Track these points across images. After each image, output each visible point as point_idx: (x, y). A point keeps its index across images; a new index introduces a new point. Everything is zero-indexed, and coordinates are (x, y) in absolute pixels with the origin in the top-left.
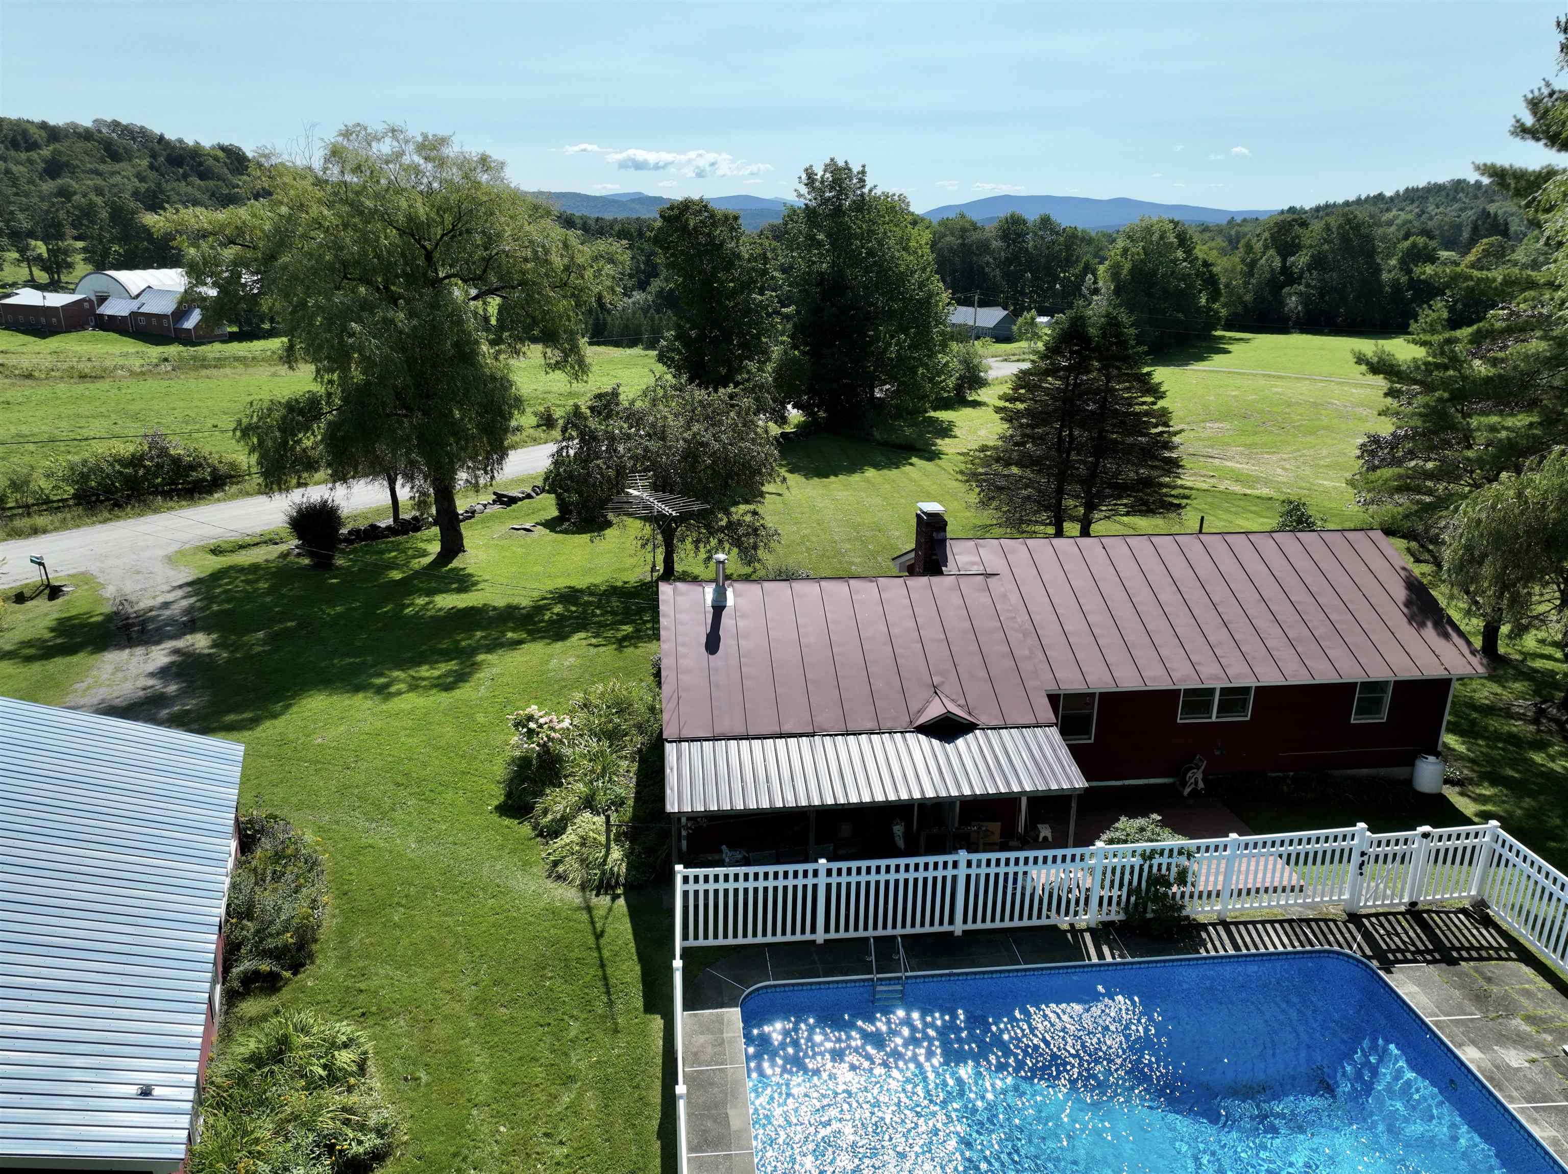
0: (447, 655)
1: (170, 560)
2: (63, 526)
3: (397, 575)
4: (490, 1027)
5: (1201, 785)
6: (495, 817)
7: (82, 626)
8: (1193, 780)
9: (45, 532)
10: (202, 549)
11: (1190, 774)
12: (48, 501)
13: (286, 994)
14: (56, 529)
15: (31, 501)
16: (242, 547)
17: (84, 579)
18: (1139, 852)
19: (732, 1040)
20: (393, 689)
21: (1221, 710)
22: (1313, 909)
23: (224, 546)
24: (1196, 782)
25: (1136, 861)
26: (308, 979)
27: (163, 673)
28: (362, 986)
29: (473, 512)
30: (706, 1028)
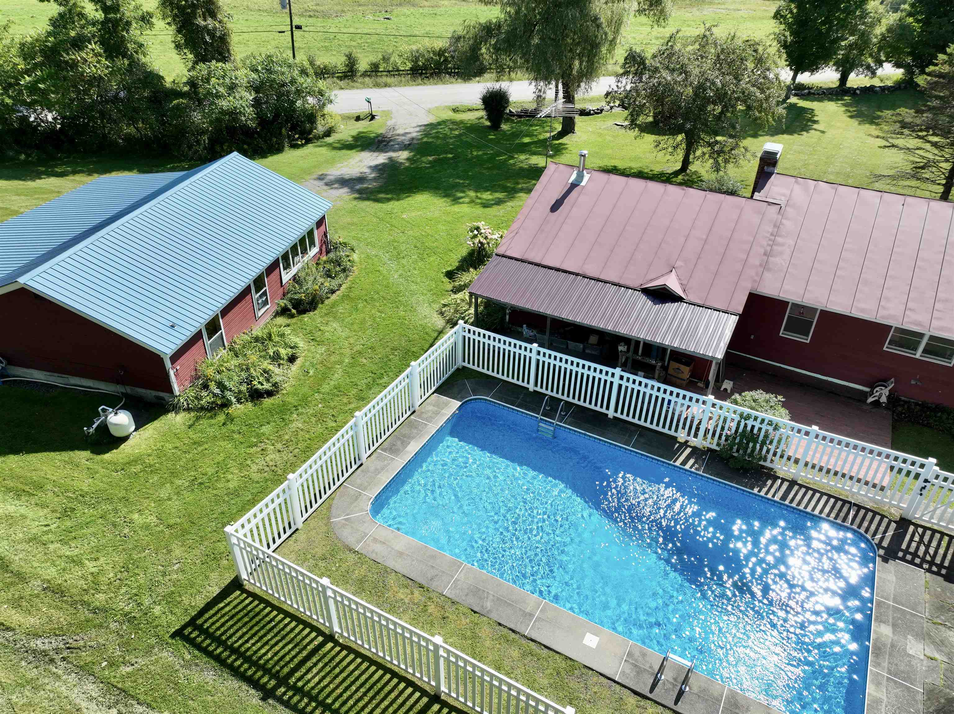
0: (504, 189)
1: (429, 111)
2: (399, 84)
3: (526, 140)
4: (352, 365)
5: (884, 399)
6: (442, 275)
7: (365, 137)
8: (878, 394)
9: (390, 86)
10: (448, 108)
11: (877, 389)
12: (398, 70)
13: (294, 320)
14: (395, 86)
15: (391, 69)
16: (469, 110)
17: (388, 114)
18: (738, 412)
19: (444, 415)
20: (461, 201)
21: (926, 351)
22: (876, 503)
23: (460, 108)
24: (881, 395)
25: (737, 418)
26: (306, 318)
27: (375, 168)
28: (322, 328)
29: (602, 110)
30: (437, 405)
